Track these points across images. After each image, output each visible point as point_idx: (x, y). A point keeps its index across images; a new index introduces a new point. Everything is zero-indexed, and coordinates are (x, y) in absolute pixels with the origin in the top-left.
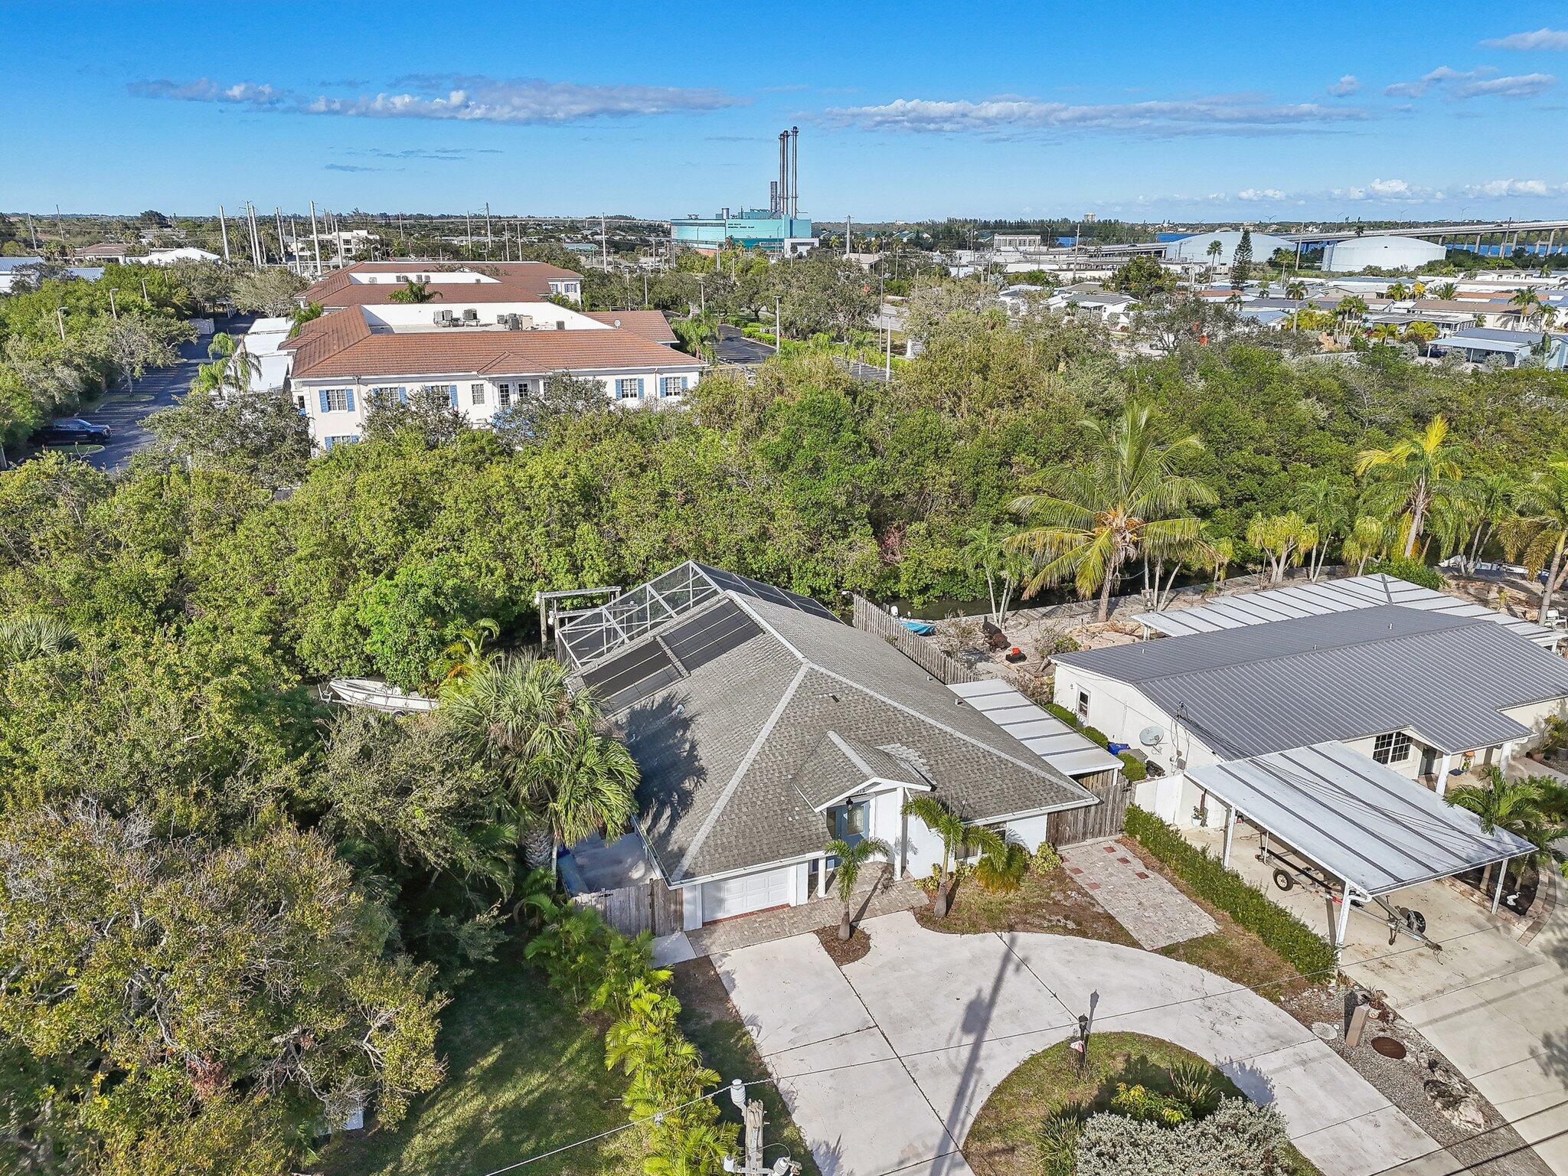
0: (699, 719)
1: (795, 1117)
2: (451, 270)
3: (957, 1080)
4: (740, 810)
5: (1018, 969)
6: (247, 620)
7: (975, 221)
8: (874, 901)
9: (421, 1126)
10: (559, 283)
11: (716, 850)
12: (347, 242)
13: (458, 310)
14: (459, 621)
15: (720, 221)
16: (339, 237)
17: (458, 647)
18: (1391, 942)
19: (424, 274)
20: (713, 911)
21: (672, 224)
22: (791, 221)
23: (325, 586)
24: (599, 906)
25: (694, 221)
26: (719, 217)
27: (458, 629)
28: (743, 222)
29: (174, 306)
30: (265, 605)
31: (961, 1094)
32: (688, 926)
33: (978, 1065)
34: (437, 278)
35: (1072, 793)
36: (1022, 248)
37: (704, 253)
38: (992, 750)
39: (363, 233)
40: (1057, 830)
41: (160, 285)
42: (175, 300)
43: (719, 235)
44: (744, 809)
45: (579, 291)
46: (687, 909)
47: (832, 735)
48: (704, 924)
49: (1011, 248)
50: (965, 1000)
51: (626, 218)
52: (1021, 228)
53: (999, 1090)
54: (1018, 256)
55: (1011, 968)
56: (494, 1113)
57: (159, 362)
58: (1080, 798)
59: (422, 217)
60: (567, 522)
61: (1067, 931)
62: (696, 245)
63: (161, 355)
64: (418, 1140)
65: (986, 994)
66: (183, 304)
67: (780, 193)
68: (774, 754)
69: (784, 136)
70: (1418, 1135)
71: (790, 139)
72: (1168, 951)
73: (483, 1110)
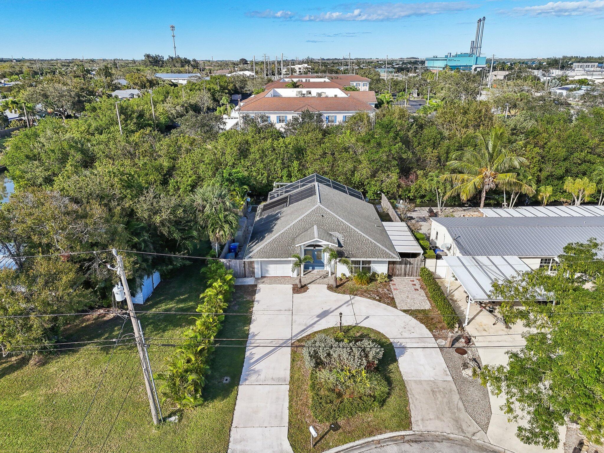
0: (282, 218)
1: (251, 326)
2: (321, 77)
3: (305, 327)
4: (275, 243)
5: (347, 306)
6: (187, 181)
7: (577, 57)
8: (318, 280)
9: (157, 306)
10: (361, 83)
11: (262, 253)
12: (300, 68)
13: (304, 91)
14: (236, 185)
15: (446, 58)
16: (297, 67)
17: (234, 193)
18: (494, 324)
19: (308, 79)
20: (265, 273)
21: (426, 60)
22: (477, 58)
23: (210, 174)
24: (228, 264)
25: (435, 59)
26: (447, 57)
27: (235, 187)
28: (455, 59)
29: (228, 90)
30: (194, 177)
31: (303, 331)
32: (256, 276)
33: (314, 325)
34: (312, 80)
35: (392, 256)
36: (587, 69)
37: (433, 71)
38: (369, 239)
39: (306, 65)
40: (393, 271)
41: (225, 82)
42: (229, 88)
43: (442, 64)
44: (276, 243)
45: (368, 85)
46: (256, 270)
47: (315, 227)
48: (262, 277)
49: (581, 69)
50: (324, 310)
51: (415, 58)
52: (589, 60)
53: (316, 333)
54: (583, 72)
55: (346, 304)
56: (177, 308)
57: (211, 107)
58: (394, 258)
59: (336, 59)
60: (290, 160)
61: (374, 299)
62: (431, 68)
63: (212, 105)
64: (154, 309)
65: (332, 310)
66: (232, 89)
67: (475, 46)
68: (293, 229)
69: (480, 21)
70: (447, 375)
71: (482, 22)
72: (405, 311)
73: (173, 307)
